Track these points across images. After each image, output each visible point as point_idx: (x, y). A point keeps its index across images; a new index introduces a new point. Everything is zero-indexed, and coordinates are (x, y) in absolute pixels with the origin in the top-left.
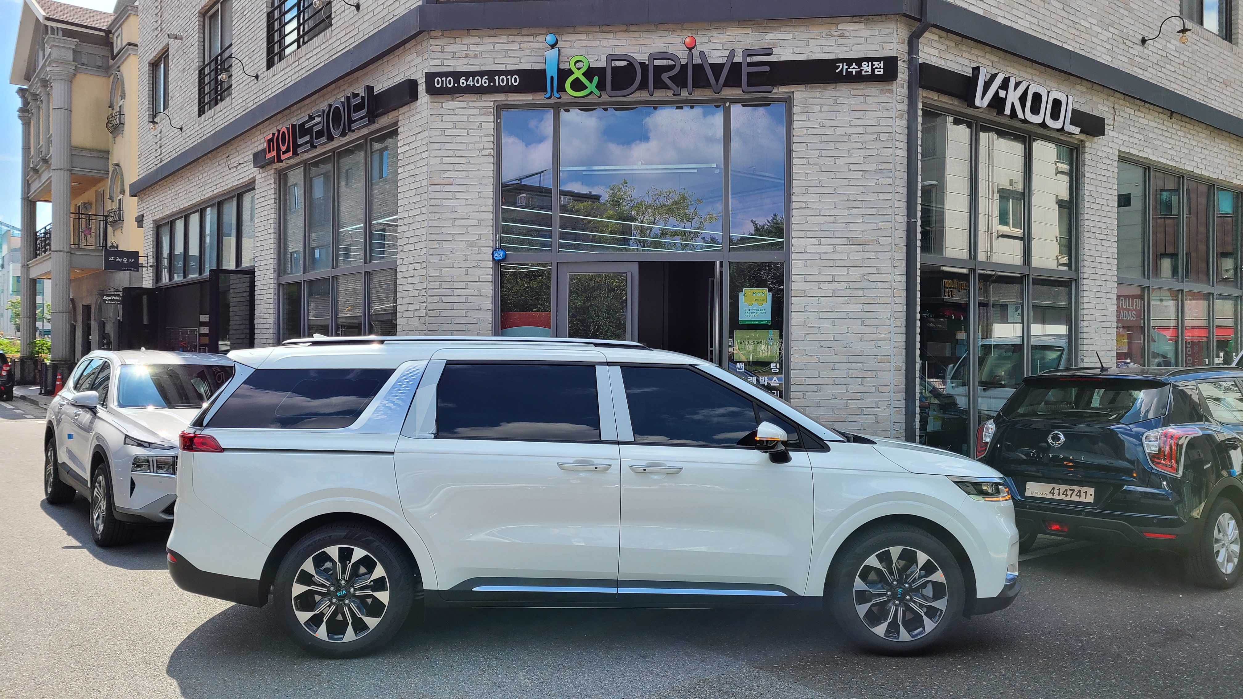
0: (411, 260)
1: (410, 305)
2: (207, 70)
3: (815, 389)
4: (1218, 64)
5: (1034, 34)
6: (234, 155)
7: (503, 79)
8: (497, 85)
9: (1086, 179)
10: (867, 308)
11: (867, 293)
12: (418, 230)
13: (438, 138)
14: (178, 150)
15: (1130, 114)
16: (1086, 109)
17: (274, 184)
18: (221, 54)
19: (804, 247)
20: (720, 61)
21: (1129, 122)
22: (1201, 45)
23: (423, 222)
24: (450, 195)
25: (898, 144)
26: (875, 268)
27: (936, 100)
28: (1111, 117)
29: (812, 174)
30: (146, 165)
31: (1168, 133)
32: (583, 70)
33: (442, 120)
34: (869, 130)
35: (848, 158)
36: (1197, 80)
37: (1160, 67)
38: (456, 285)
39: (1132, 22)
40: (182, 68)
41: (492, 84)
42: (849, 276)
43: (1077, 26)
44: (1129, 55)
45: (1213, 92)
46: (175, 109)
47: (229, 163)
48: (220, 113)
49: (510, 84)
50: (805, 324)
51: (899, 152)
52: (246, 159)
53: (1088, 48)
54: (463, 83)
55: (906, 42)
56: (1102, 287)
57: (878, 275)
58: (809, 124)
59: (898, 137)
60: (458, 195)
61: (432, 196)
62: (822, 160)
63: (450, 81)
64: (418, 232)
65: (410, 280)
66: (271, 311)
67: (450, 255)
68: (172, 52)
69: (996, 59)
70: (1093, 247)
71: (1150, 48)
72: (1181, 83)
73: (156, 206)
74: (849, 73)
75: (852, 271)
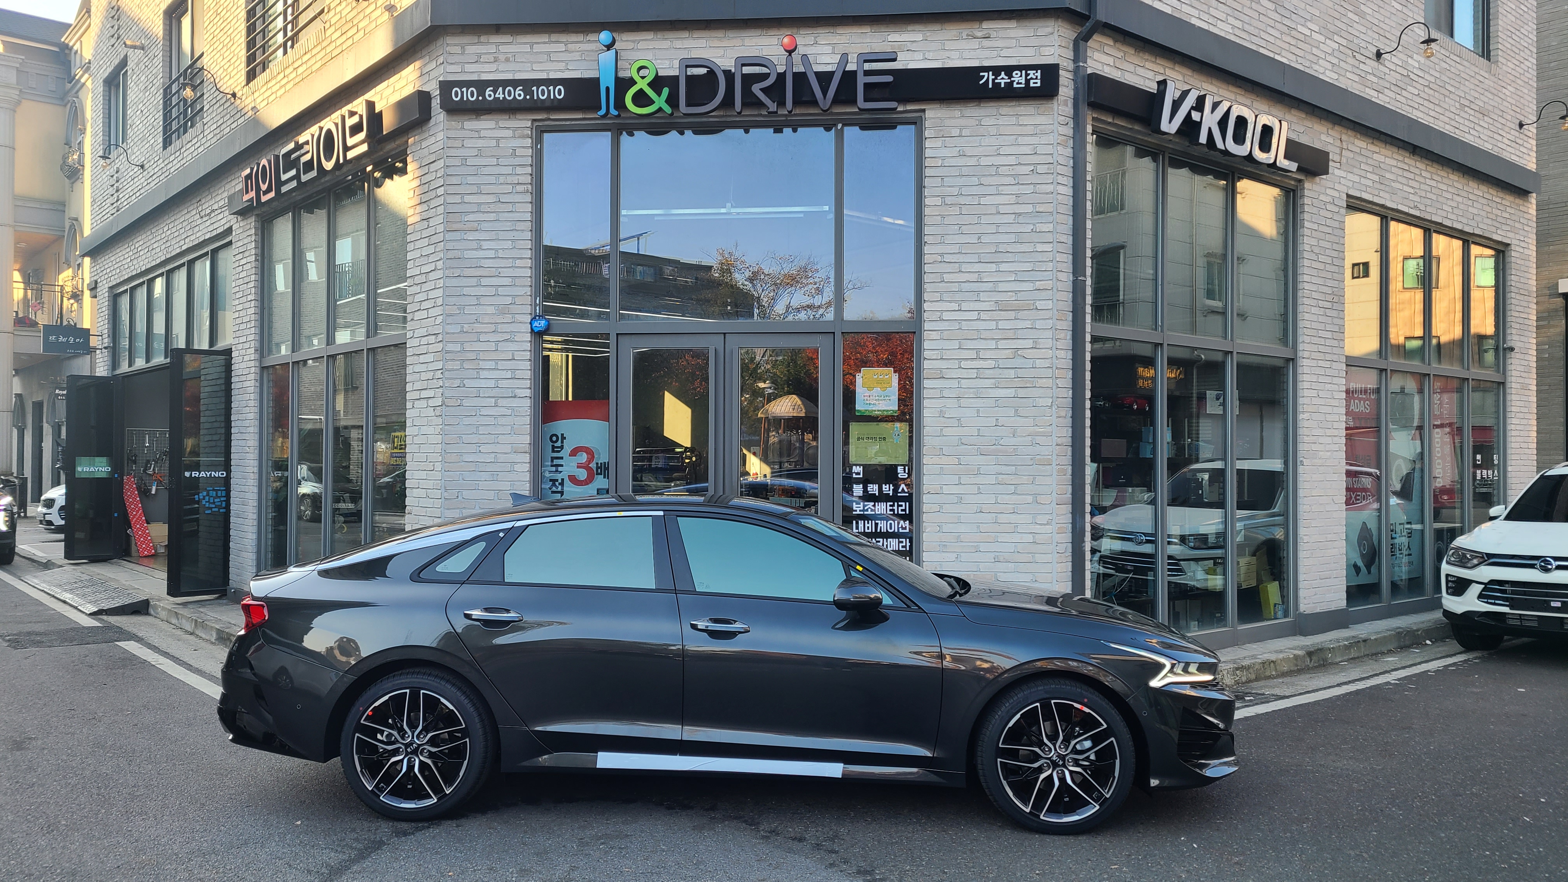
0: (423, 332)
1: (423, 392)
2: (175, 88)
4: (1472, 87)
5: (1238, 41)
6: (207, 199)
7: (543, 90)
8: (535, 98)
9: (1305, 230)
10: (1022, 393)
11: (1021, 373)
12: (432, 292)
13: (458, 168)
14: (138, 194)
15: (1361, 148)
16: (1304, 140)
17: (256, 234)
18: (191, 66)
19: (939, 313)
20: (829, 68)
21: (1361, 159)
22: (1453, 63)
23: (438, 281)
24: (474, 245)
25: (1061, 179)
26: (1032, 341)
27: (1110, 123)
28: (1338, 151)
29: (950, 217)
30: (101, 216)
31: (1409, 173)
32: (649, 79)
33: (463, 145)
34: (1023, 160)
35: (996, 197)
36: (1447, 107)
37: (1399, 89)
38: (483, 364)
39: (1364, 30)
40: (144, 87)
41: (528, 97)
42: (998, 351)
43: (1293, 33)
44: (1359, 72)
45: (1467, 123)
46: (136, 140)
47: (200, 209)
48: (190, 145)
49: (552, 97)
50: (942, 414)
51: (1062, 189)
52: (221, 203)
53: (1308, 62)
54: (490, 96)
55: (1071, 45)
56: (1327, 370)
57: (1035, 350)
58: (946, 152)
59: (1060, 169)
60: (485, 245)
61: (450, 246)
62: (962, 200)
63: (472, 93)
64: (432, 295)
65: (422, 359)
66: (252, 403)
67: (475, 325)
68: (131, 66)
69: (1188, 72)
70: (1315, 318)
71: (1387, 63)
72: (1426, 110)
73: (112, 268)
74: (996, 85)
75: (1002, 344)
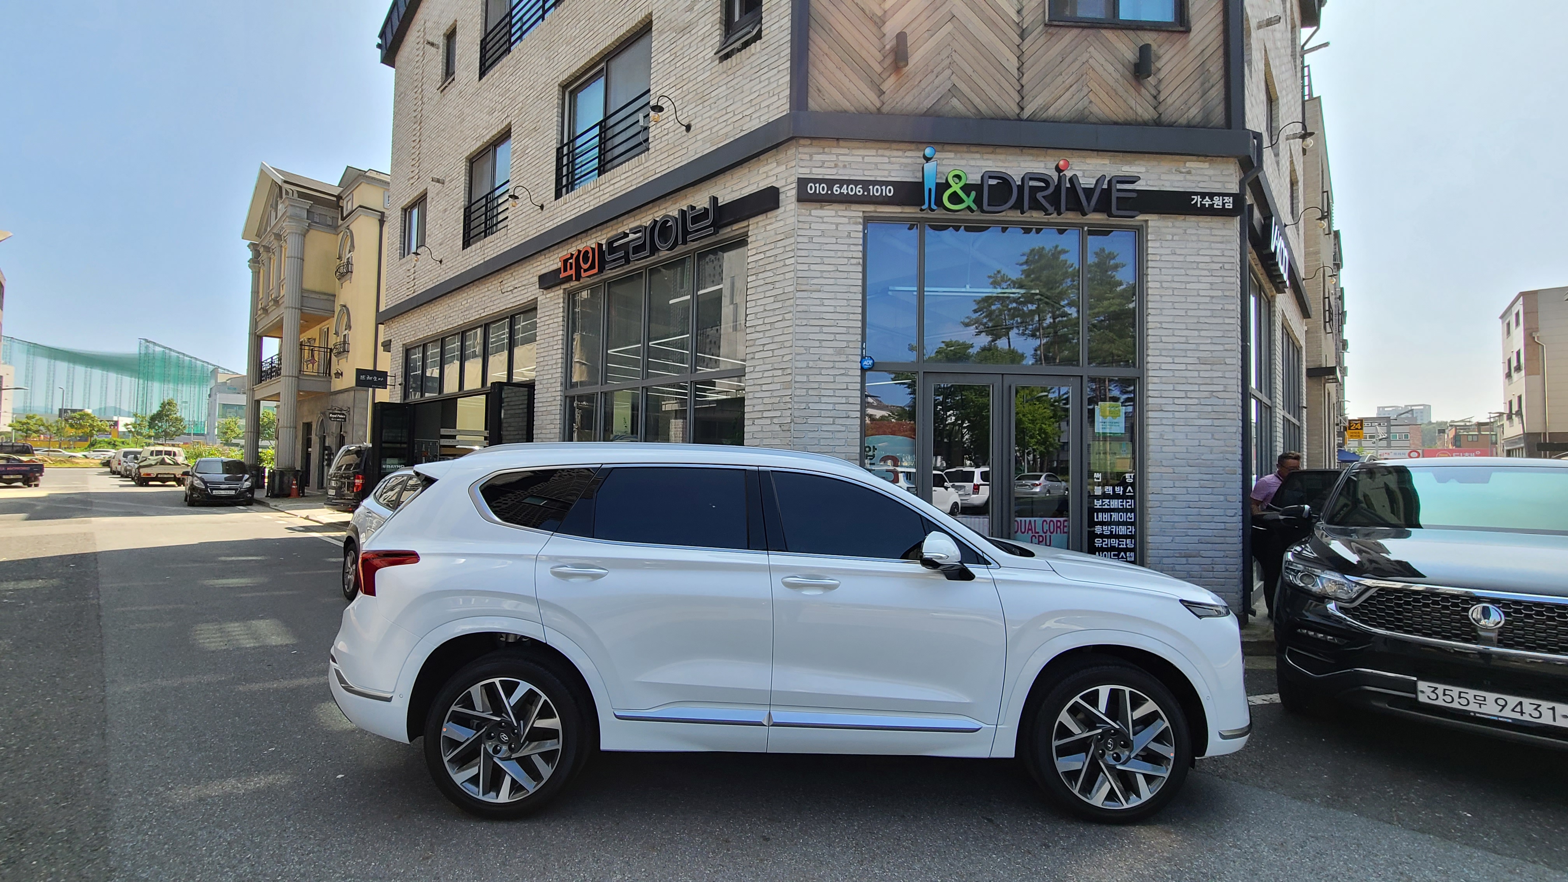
1: (765, 413)
2: (472, 209)
3: (1170, 498)
6: (509, 280)
7: (877, 189)
8: (871, 194)
10: (1216, 422)
11: (1216, 408)
12: (779, 337)
13: (805, 244)
14: (435, 281)
17: (562, 303)
18: (491, 193)
19: (1159, 365)
23: (786, 329)
24: (818, 302)
26: (1222, 386)
30: (396, 297)
32: (961, 184)
33: (810, 228)
34: (1215, 259)
35: (1198, 284)
40: (444, 208)
41: (866, 193)
42: (1200, 392)
46: (434, 245)
47: (502, 287)
48: (493, 244)
49: (884, 194)
52: (524, 283)
54: (837, 191)
57: (1226, 393)
58: (1162, 251)
60: (826, 302)
61: (798, 302)
63: (823, 188)
65: (765, 388)
67: (818, 362)
68: (430, 196)
73: (407, 331)
74: (1203, 205)
75: (1203, 388)
